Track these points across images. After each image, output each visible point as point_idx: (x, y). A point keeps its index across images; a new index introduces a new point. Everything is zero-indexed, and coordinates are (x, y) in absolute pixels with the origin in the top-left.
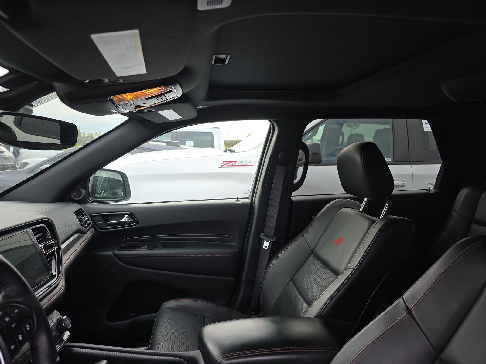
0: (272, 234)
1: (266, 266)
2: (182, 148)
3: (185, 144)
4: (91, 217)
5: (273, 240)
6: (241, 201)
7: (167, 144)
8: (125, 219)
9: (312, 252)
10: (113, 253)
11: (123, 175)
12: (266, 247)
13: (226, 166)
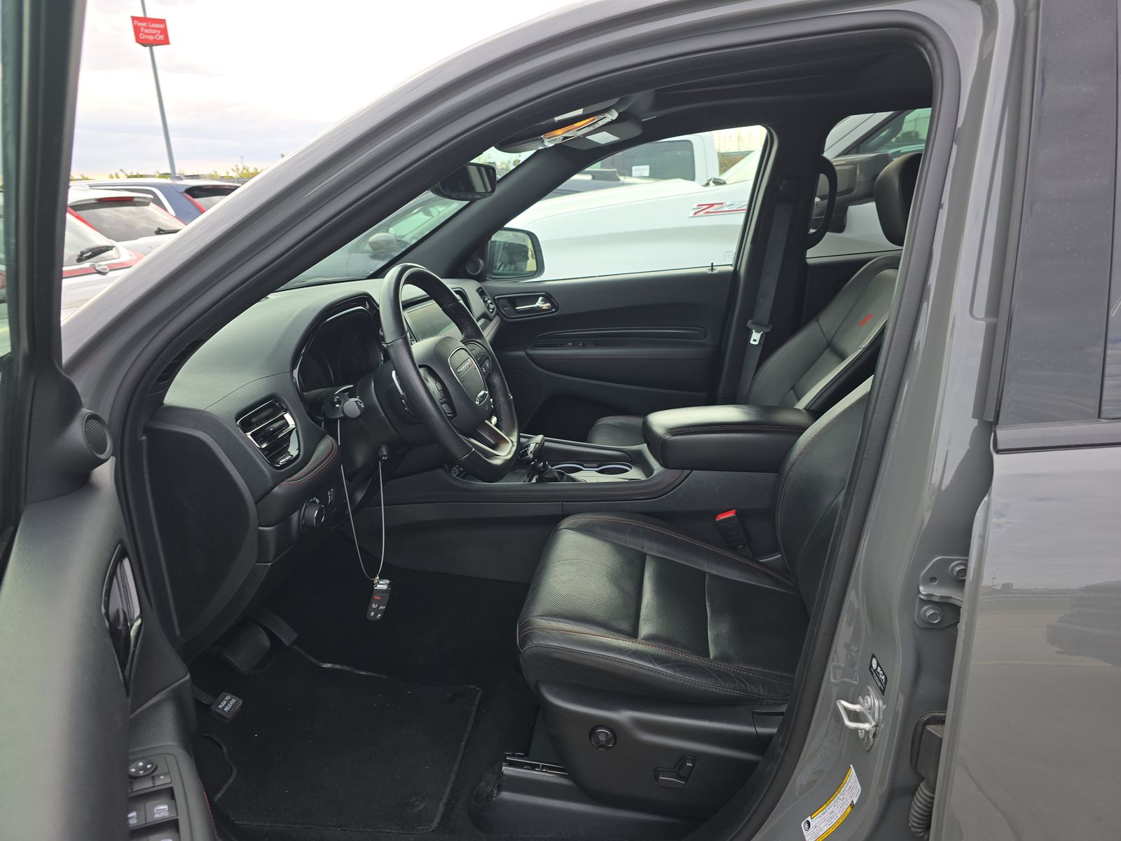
0: (767, 320)
1: (754, 372)
2: (623, 184)
3: (630, 175)
4: (494, 300)
5: (768, 330)
6: (717, 270)
7: (594, 178)
8: (540, 303)
9: (829, 345)
10: (527, 354)
11: (532, 236)
12: (755, 340)
13: (702, 213)
